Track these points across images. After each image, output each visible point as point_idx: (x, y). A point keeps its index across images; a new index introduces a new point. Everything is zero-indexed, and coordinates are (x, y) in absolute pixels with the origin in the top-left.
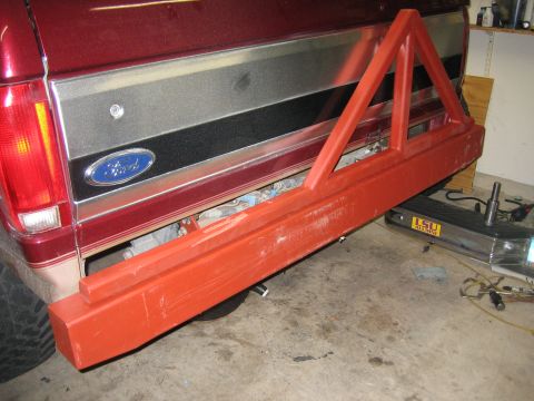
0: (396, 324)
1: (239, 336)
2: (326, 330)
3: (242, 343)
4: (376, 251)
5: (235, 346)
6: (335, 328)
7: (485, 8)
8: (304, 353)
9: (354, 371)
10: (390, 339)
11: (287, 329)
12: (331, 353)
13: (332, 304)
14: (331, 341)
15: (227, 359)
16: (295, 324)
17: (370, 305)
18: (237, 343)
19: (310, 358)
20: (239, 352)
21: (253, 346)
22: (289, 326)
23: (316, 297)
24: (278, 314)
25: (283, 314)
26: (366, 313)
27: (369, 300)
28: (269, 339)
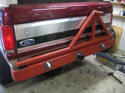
0: (91, 81)
1: (56, 80)
2: (75, 81)
3: (56, 81)
4: (90, 64)
5: (54, 82)
6: (77, 80)
7: (121, 11)
8: (69, 85)
9: (79, 90)
10: (89, 84)
11: (66, 79)
12: (75, 86)
13: (77, 75)
14: (76, 83)
15: (52, 84)
16: (69, 78)
17: (86, 76)
18: (55, 81)
19: (70, 86)
20: (55, 83)
21: (58, 82)
22: (67, 79)
23: (74, 73)
24: (65, 76)
25: (66, 76)
26: (85, 78)
27: (86, 75)
28: (62, 81)
